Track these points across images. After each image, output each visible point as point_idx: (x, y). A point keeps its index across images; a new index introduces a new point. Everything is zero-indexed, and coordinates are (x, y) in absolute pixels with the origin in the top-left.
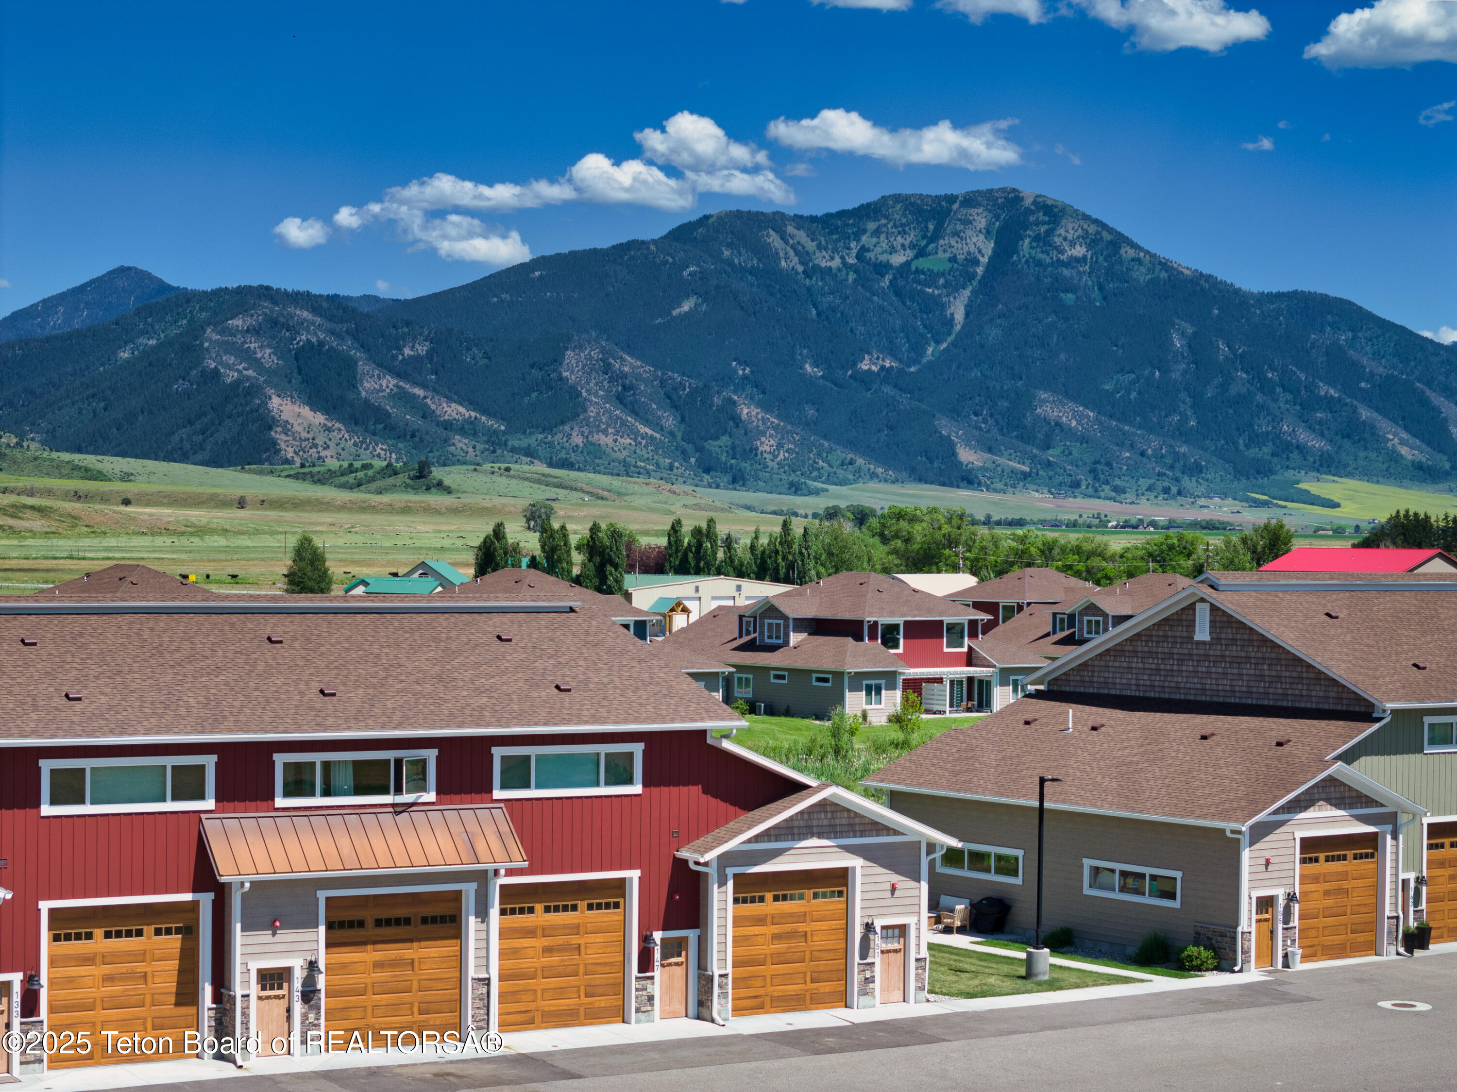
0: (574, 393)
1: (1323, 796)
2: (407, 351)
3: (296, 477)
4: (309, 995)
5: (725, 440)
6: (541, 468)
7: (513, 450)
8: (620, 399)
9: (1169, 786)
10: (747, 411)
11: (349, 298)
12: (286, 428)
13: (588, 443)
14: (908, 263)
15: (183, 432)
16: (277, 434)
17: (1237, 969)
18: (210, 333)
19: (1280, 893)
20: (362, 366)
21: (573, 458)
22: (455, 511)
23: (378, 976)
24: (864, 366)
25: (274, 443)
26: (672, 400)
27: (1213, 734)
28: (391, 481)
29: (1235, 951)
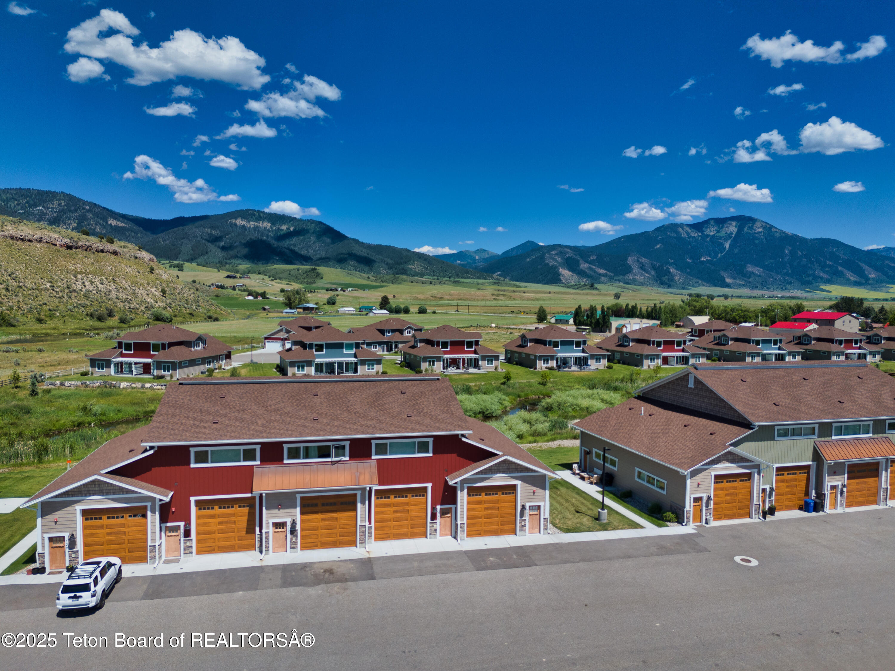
0: (630, 267)
1: (725, 458)
2: (591, 258)
3: (564, 287)
4: (293, 531)
5: (666, 277)
6: (621, 284)
7: (615, 280)
8: (641, 268)
9: (666, 446)
10: (672, 270)
11: (579, 246)
12: (563, 276)
13: (633, 278)
14: (714, 235)
15: (541, 277)
16: (561, 277)
17: (684, 524)
18: (547, 255)
19: (705, 496)
20: (581, 262)
21: (630, 281)
22: (598, 295)
23: (323, 523)
24: (702, 259)
25: (560, 279)
26: (654, 267)
27: (689, 425)
28: (585, 287)
29: (684, 517)
